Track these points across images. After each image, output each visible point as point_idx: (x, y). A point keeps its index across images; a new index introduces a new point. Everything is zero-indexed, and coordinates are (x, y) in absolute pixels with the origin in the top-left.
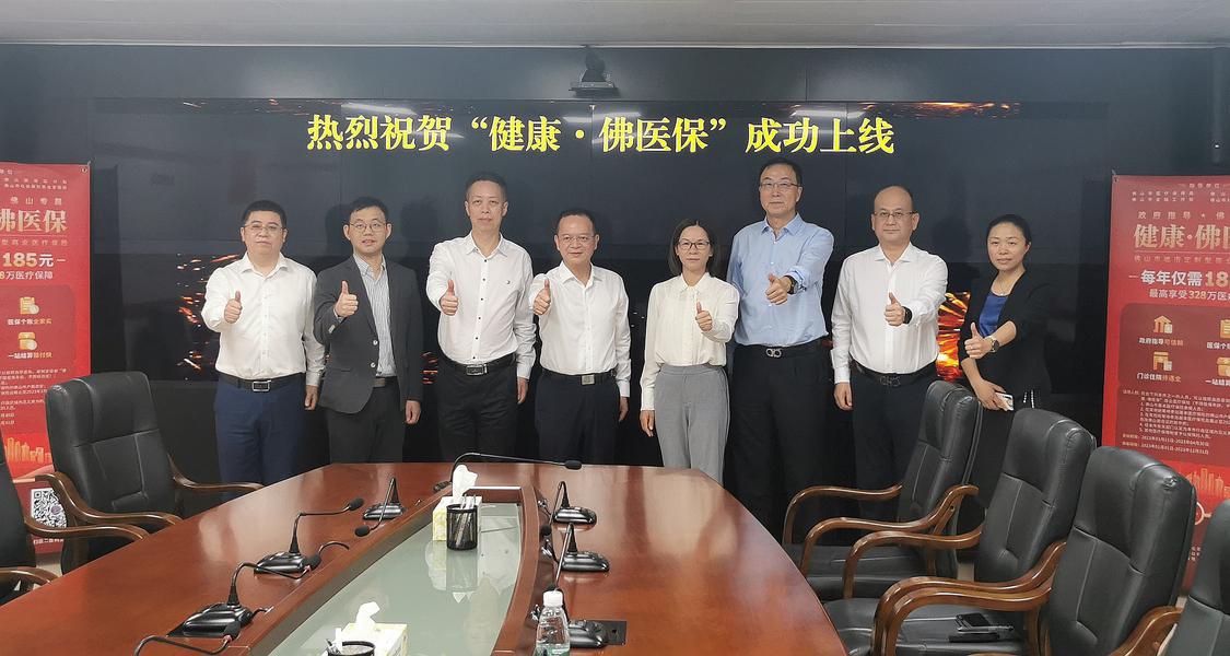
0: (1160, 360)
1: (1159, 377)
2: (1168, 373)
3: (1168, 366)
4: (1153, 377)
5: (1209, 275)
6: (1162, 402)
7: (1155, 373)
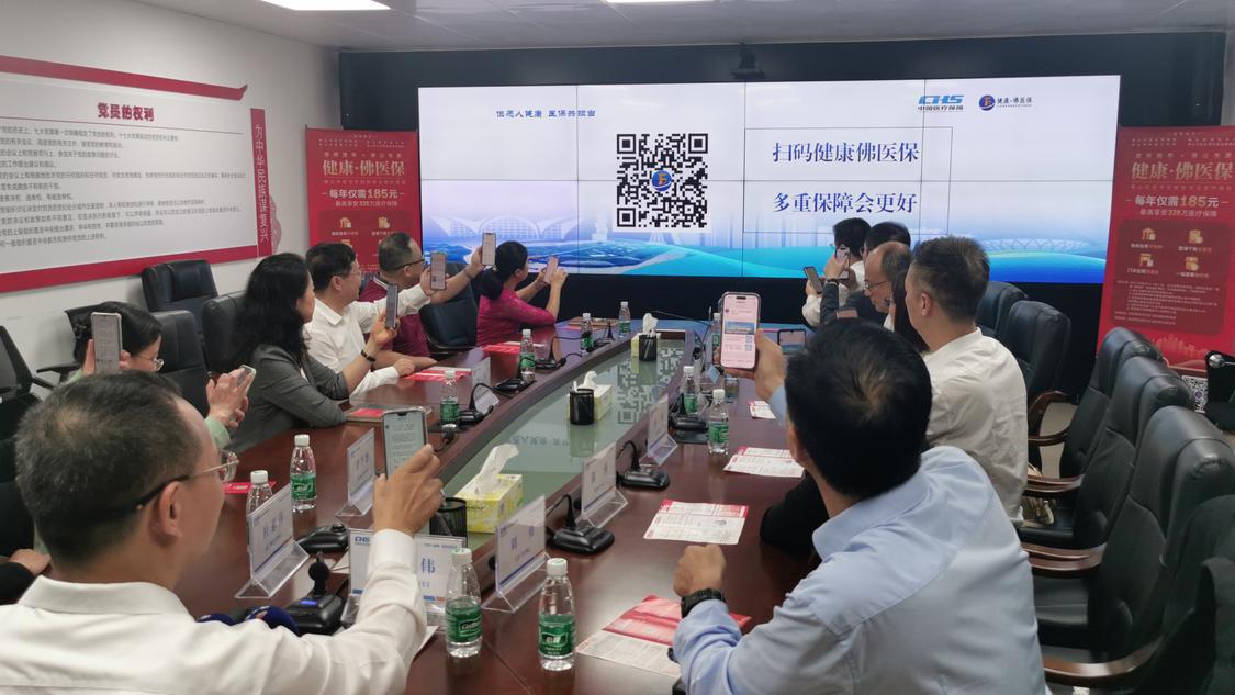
0: (1145, 259)
1: (1143, 271)
2: (1150, 268)
3: (1150, 264)
4: (1139, 271)
5: (1184, 198)
6: (1144, 288)
7: (1141, 268)
